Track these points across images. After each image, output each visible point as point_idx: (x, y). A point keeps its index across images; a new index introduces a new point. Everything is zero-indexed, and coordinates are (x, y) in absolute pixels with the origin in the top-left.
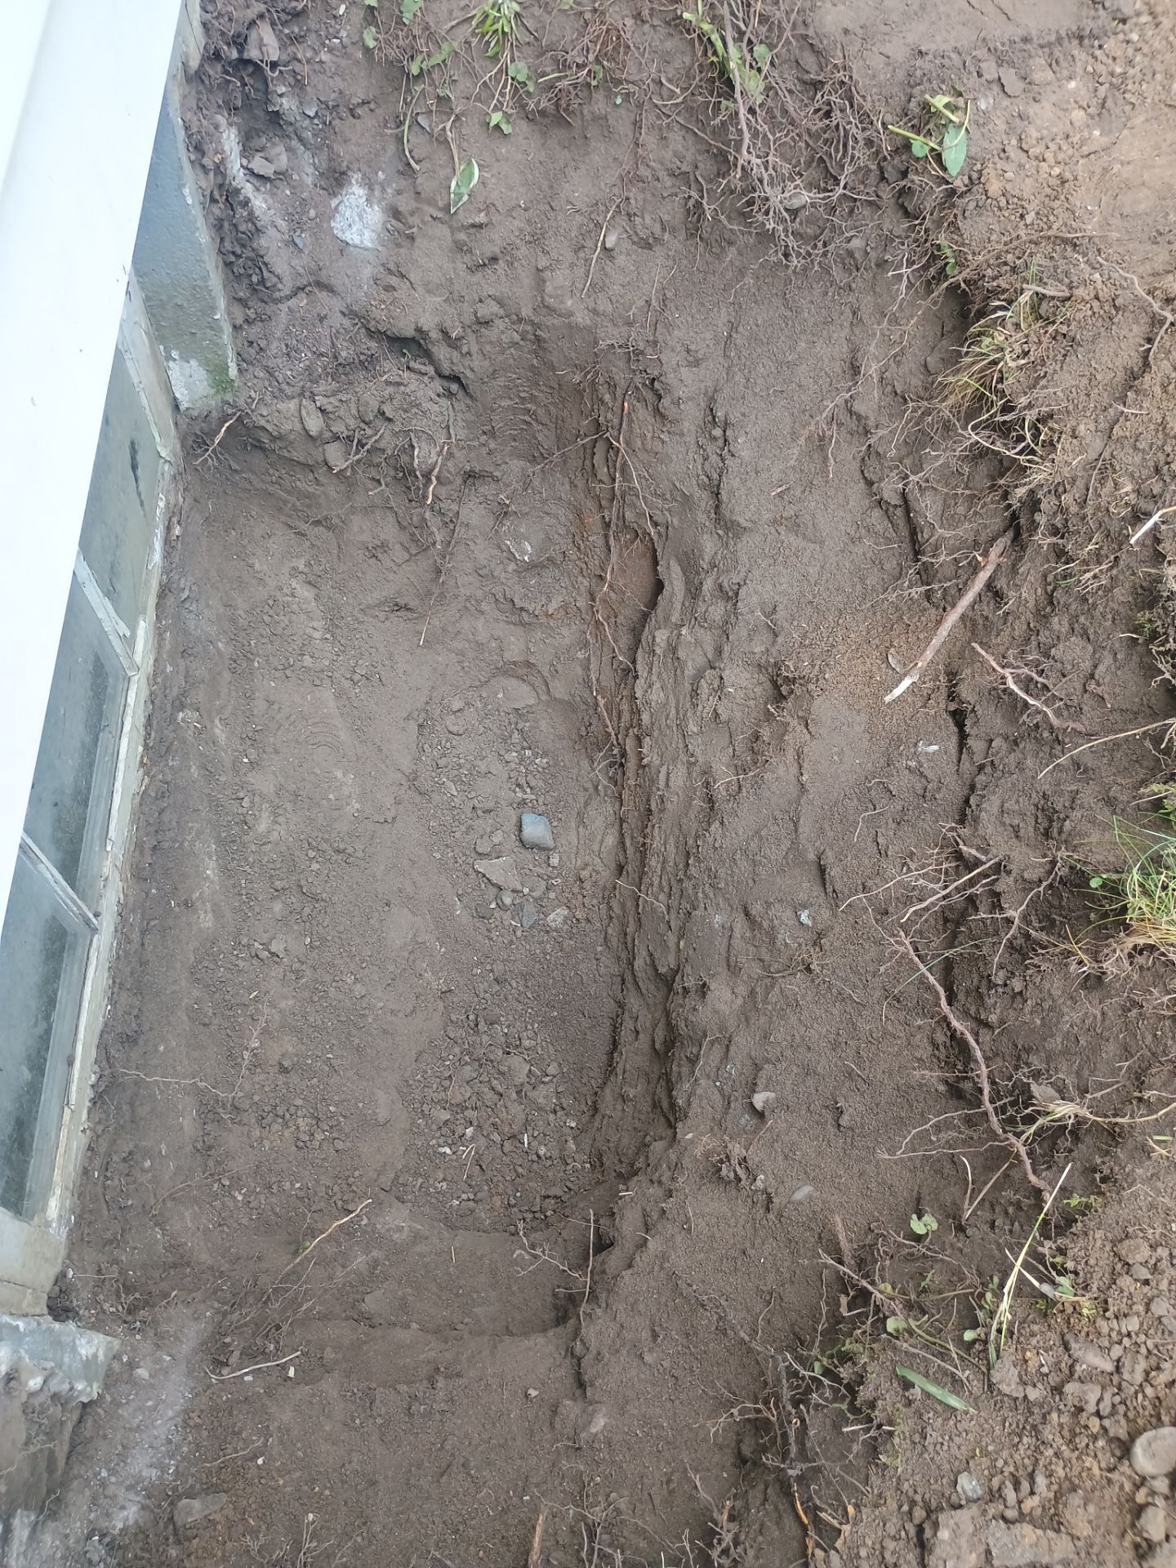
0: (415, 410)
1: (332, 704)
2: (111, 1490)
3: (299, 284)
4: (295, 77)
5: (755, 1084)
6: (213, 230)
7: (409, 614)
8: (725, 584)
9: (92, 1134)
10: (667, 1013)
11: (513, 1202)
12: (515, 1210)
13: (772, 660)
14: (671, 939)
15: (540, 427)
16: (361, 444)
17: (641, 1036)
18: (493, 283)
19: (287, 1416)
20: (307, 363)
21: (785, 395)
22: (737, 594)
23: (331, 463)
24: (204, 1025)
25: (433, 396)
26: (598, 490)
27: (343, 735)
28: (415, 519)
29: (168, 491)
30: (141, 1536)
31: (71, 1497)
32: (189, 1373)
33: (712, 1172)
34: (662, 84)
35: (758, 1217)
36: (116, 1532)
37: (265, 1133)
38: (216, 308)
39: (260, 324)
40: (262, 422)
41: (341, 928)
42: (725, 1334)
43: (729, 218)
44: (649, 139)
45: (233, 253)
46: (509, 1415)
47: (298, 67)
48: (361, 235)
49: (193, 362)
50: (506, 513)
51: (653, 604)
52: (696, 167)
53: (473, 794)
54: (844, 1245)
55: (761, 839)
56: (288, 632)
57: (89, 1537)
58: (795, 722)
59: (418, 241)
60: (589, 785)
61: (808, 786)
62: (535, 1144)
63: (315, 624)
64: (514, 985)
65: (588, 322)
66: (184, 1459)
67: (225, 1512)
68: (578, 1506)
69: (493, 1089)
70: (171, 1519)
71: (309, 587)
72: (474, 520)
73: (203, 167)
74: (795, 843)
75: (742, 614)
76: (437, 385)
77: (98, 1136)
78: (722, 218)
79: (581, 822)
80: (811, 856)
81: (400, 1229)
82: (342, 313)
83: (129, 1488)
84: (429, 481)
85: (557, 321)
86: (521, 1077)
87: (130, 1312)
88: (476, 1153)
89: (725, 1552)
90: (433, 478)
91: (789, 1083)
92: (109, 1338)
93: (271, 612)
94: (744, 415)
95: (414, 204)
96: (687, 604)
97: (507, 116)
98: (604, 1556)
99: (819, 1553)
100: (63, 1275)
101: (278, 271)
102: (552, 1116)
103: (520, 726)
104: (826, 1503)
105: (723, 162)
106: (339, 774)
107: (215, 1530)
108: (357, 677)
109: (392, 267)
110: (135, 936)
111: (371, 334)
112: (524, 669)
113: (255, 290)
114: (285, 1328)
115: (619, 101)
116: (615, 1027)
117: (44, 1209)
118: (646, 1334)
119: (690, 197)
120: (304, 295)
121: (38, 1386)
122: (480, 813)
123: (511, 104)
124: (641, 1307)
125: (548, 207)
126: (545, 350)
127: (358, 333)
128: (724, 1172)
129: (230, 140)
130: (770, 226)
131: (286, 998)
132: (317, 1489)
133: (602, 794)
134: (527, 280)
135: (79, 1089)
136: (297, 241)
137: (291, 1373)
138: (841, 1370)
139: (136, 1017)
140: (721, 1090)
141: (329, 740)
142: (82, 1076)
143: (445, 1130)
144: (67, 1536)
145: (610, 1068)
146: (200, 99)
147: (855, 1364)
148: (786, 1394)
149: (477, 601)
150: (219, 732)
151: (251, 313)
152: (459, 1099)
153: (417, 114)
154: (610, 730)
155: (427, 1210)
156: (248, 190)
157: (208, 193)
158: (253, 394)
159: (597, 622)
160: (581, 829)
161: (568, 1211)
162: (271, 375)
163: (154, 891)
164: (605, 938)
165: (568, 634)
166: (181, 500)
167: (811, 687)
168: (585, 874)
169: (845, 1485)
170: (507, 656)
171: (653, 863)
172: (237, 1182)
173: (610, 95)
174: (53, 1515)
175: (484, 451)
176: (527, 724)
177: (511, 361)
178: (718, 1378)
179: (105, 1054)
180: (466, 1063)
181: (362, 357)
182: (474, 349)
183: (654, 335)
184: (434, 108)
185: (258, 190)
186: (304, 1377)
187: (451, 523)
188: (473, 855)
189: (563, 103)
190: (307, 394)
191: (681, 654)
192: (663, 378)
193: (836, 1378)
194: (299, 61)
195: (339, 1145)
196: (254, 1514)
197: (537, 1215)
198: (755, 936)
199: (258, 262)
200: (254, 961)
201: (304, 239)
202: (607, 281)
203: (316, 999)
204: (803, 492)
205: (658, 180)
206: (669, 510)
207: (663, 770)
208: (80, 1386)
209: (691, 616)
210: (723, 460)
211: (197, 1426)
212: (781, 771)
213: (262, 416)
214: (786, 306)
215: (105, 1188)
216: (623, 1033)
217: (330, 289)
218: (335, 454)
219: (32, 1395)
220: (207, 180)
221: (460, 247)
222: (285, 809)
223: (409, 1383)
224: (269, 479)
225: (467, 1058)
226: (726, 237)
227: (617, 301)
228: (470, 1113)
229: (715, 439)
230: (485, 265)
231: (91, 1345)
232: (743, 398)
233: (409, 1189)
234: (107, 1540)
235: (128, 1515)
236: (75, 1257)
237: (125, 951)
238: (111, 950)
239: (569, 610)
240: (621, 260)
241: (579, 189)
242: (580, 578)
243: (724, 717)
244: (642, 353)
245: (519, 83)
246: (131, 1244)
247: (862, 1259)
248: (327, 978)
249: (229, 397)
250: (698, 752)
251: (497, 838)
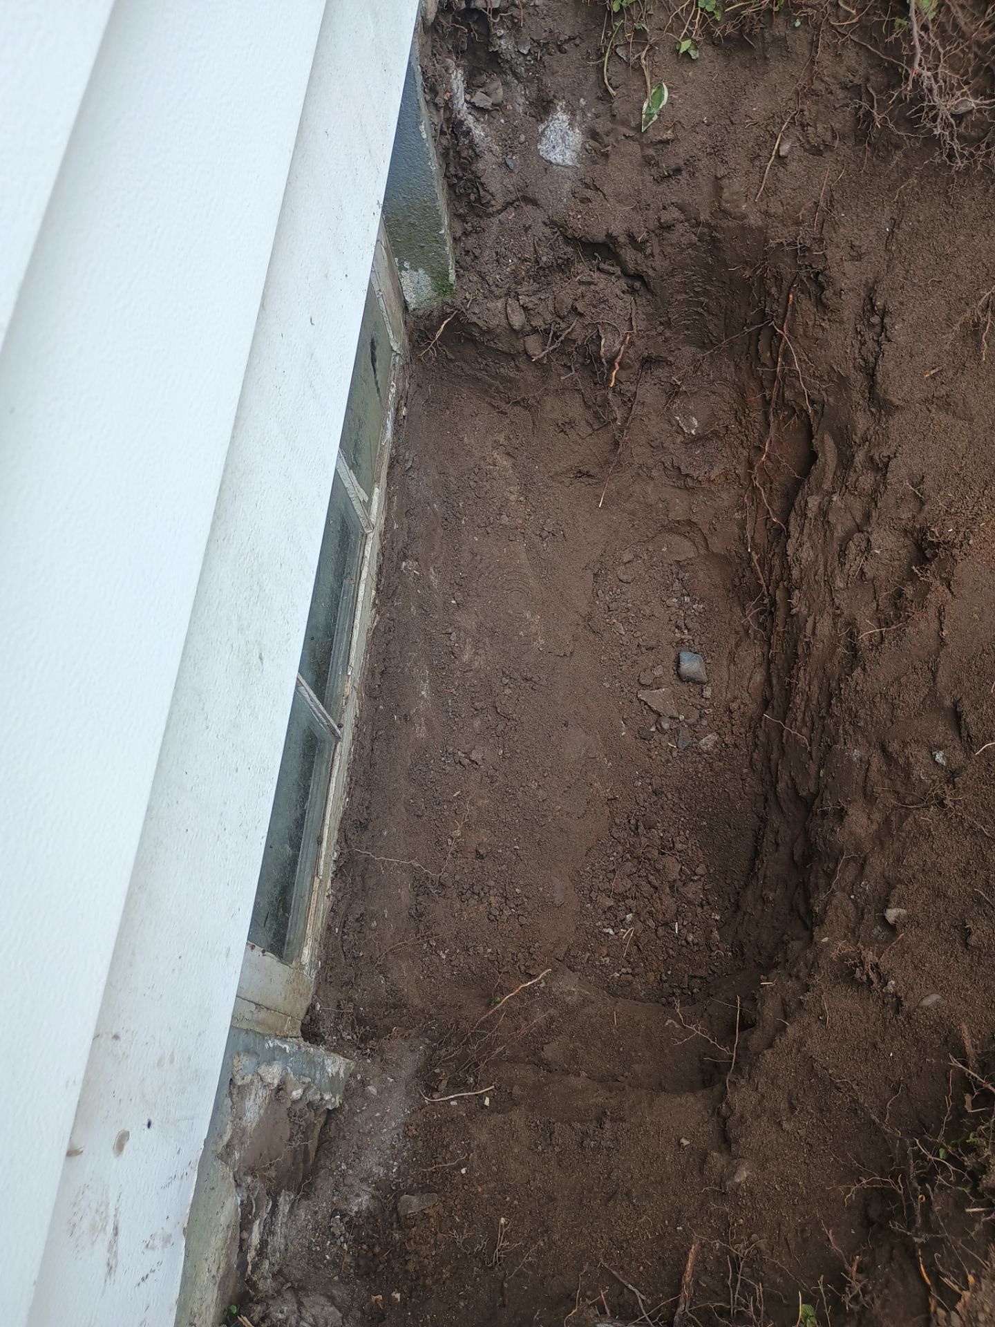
0: (603, 305)
1: (523, 556)
2: (349, 1180)
3: (509, 200)
4: (512, 21)
5: (888, 901)
6: (441, 158)
7: (591, 481)
8: (876, 457)
9: (335, 899)
10: (806, 832)
11: (665, 978)
12: (666, 985)
13: (918, 526)
14: (813, 768)
15: (711, 318)
16: (556, 336)
17: (781, 848)
18: (677, 191)
19: (483, 1137)
20: (513, 267)
21: (943, 285)
22: (887, 466)
23: (531, 353)
24: (418, 816)
25: (619, 293)
26: (761, 372)
27: (532, 582)
28: (598, 399)
29: (398, 379)
30: (372, 1220)
31: (319, 1182)
32: (408, 1094)
33: (848, 974)
34: (838, 6)
35: (889, 1017)
36: (353, 1214)
37: (464, 906)
38: (442, 225)
39: (475, 236)
40: (475, 319)
41: (528, 743)
42: (856, 1114)
43: (896, 124)
44: (823, 56)
45: (456, 176)
46: (664, 1158)
47: (515, 12)
48: (563, 154)
49: (421, 271)
50: (677, 393)
51: (806, 473)
52: (868, 80)
53: (639, 634)
54: (969, 1049)
55: (900, 685)
56: (489, 495)
57: (332, 1216)
58: (938, 583)
59: (612, 157)
60: (740, 629)
61: (948, 641)
62: (684, 931)
63: (512, 489)
64: (670, 797)
65: (760, 223)
66: (404, 1161)
67: (437, 1209)
68: (723, 1241)
69: (649, 883)
70: (395, 1209)
71: (507, 457)
72: (649, 399)
73: (436, 105)
74: (932, 691)
75: (891, 484)
76: (623, 283)
77: (339, 901)
78: (891, 125)
79: (732, 658)
80: (948, 703)
81: (571, 993)
82: (544, 223)
83: (362, 1180)
84: (612, 367)
85: (732, 224)
86: (674, 875)
87: (362, 1040)
88: (634, 935)
89: (855, 1299)
90: (616, 364)
91: (920, 902)
92: (348, 1060)
93: (476, 478)
94: (902, 303)
95: (610, 125)
96: (839, 474)
97: (696, 45)
98: (746, 1285)
99: (941, 1312)
100: (312, 1007)
101: (492, 189)
102: (699, 910)
103: (680, 576)
104: (950, 1271)
105: (895, 76)
106: (528, 615)
107: (429, 1222)
108: (545, 534)
109: (588, 181)
110: (367, 743)
111: (568, 240)
112: (687, 527)
113: (472, 206)
114: (482, 1065)
115: (798, 24)
116: (757, 838)
117: (300, 956)
118: (784, 1106)
119: (860, 107)
120: (512, 209)
121: (299, 1097)
122: (643, 649)
123: (699, 32)
124: (780, 1082)
125: (728, 122)
126: (719, 249)
127: (557, 240)
128: (858, 974)
129: (457, 80)
130: (937, 132)
131: (483, 798)
132: (508, 1199)
133: (752, 637)
134: (707, 188)
135: (326, 864)
136: (509, 163)
137: (487, 1102)
138: (966, 1159)
139: (367, 808)
140: (855, 902)
141: (521, 586)
142: (328, 853)
143: (608, 914)
144: (316, 1213)
145: (752, 872)
146: (434, 47)
147: (979, 1156)
148: (913, 1172)
149: (647, 468)
150: (434, 579)
151: (469, 227)
152: (621, 889)
153: (616, 46)
154: (762, 582)
155: (592, 978)
156: (470, 121)
157: (438, 128)
158: (468, 295)
159: (755, 488)
160: (732, 667)
161: (712, 991)
162: (483, 279)
163: (381, 707)
164: (751, 760)
165: (726, 498)
166: (407, 386)
167: (956, 551)
168: (734, 706)
169: (966, 1257)
170: (672, 516)
171: (798, 700)
172: (442, 943)
173: (789, 20)
174: (307, 1196)
175: (660, 339)
176: (687, 574)
177: (688, 261)
178: (849, 1151)
179: (344, 837)
180: (628, 860)
181: (560, 261)
182: (657, 251)
183: (821, 233)
184: (631, 40)
185: (478, 120)
186: (497, 1108)
187: (629, 402)
188: (636, 686)
189: (747, 29)
190: (513, 294)
191: (832, 518)
192: (827, 272)
193: (960, 1165)
194: (516, 6)
195: (523, 920)
196: (459, 1213)
197: (684, 991)
198: (890, 771)
199: (476, 182)
200: (458, 767)
201: (514, 160)
202: (779, 186)
203: (507, 800)
204: (955, 374)
205: (831, 93)
206: (826, 390)
207: (811, 620)
208: (327, 1097)
209: (842, 484)
210: (880, 345)
211: (415, 1137)
212: (922, 625)
213: (474, 313)
214: (948, 203)
215: (343, 941)
216: (764, 844)
217: (534, 202)
218: (533, 344)
219: (294, 1102)
220: (439, 117)
221: (648, 162)
222: (485, 644)
223: (581, 1122)
224: (478, 366)
225: (628, 855)
226: (893, 141)
227: (788, 204)
228: (630, 902)
229: (873, 325)
230: (669, 176)
231: (335, 1065)
232: (902, 288)
233: (578, 960)
234: (347, 1219)
235: (361, 1202)
236: (321, 993)
237: (359, 755)
238: (350, 755)
239: (729, 477)
240: (793, 166)
241: (757, 105)
242: (740, 449)
243: (869, 575)
244: (809, 249)
245: (708, 13)
246: (362, 986)
247: (985, 1064)
248: (515, 783)
249: (448, 299)
250: (844, 605)
251: (658, 672)
